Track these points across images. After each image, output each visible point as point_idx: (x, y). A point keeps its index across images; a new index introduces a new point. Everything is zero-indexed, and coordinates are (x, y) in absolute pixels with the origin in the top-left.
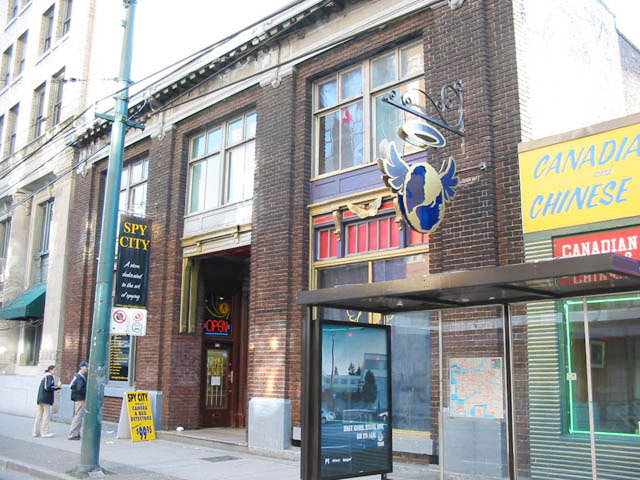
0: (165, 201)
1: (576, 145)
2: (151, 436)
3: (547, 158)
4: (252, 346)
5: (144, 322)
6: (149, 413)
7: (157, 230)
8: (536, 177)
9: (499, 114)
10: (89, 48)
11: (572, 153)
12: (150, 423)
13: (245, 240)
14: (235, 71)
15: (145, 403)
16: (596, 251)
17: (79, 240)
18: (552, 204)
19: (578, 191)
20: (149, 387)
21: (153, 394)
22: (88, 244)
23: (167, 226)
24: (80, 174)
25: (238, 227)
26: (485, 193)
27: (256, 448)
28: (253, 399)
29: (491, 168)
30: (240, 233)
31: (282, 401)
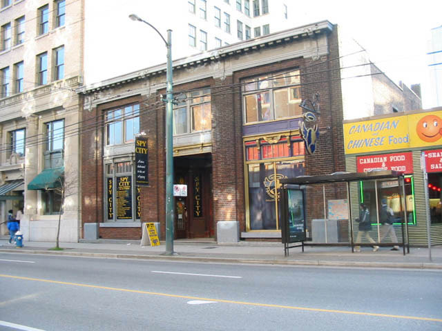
0: (154, 129)
1: (365, 123)
2: (158, 243)
3: (354, 127)
4: (215, 199)
5: (186, 190)
6: (156, 233)
7: (151, 144)
8: (350, 133)
9: (334, 107)
10: (82, 36)
11: (364, 126)
12: (157, 238)
13: (207, 150)
14: (196, 69)
15: (154, 228)
16: (372, 162)
17: (90, 146)
18: (356, 144)
19: (366, 140)
20: (153, 220)
21: (156, 224)
22: (97, 148)
23: (157, 141)
24: (87, 110)
25: (202, 144)
26: (329, 138)
27: (222, 243)
28: (219, 222)
29: (331, 128)
30: (203, 147)
31: (235, 222)
